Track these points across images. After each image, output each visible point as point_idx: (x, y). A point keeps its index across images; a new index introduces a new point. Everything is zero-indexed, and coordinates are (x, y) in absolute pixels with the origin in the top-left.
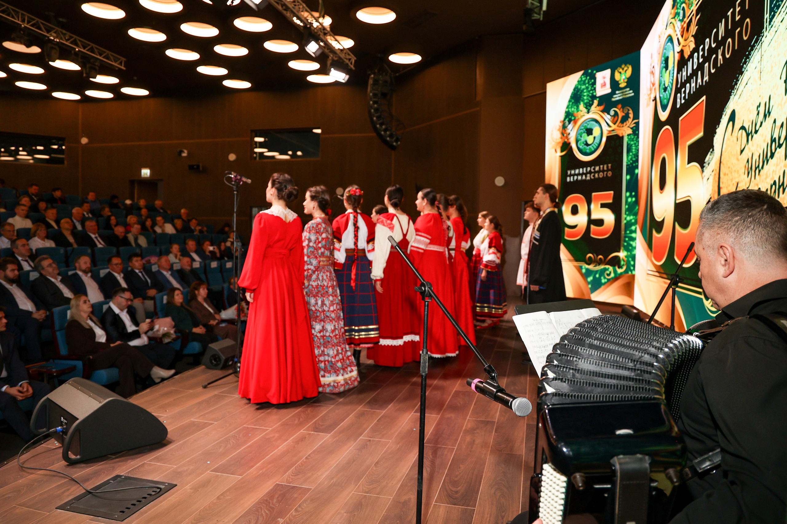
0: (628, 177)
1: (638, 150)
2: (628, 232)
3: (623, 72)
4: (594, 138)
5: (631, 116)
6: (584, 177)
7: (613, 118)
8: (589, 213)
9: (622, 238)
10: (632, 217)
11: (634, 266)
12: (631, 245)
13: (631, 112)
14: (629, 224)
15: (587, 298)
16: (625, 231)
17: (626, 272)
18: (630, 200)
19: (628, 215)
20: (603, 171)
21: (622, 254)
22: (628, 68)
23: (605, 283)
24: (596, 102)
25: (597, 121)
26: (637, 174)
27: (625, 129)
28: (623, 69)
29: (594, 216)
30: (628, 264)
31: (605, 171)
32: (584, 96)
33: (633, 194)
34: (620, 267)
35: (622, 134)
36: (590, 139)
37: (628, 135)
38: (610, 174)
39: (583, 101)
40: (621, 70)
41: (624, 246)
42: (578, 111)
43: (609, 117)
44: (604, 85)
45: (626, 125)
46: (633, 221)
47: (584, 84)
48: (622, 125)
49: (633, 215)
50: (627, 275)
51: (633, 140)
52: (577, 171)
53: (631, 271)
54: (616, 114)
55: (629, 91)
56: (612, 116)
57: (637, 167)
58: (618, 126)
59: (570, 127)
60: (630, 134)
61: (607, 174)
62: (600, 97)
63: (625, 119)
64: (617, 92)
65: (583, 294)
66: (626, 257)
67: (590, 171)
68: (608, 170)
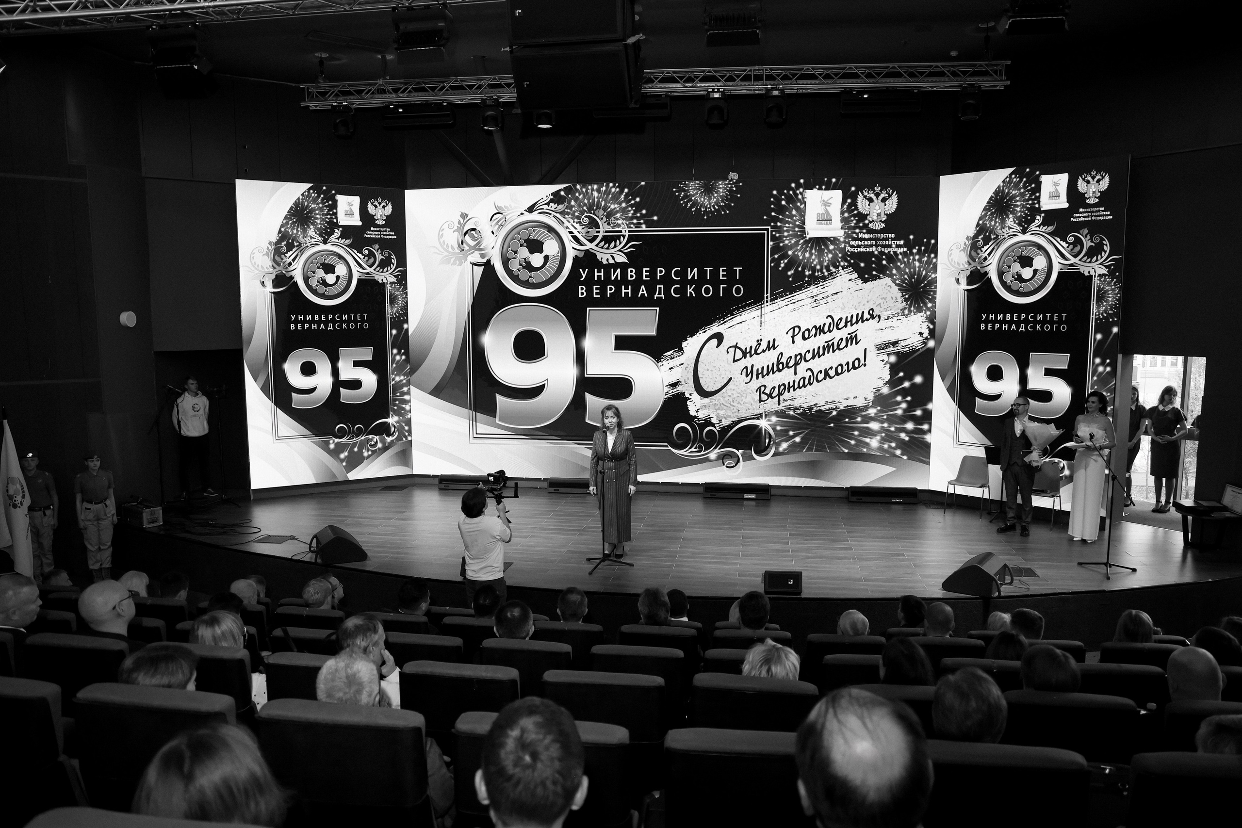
0: (394, 332)
1: (407, 303)
2: (398, 394)
3: (380, 207)
4: (338, 278)
5: (394, 261)
6: (322, 326)
7: (366, 258)
8: (335, 372)
9: (391, 402)
10: (402, 378)
11: (410, 432)
12: (404, 409)
13: (393, 257)
14: (398, 386)
15: (340, 479)
16: (394, 393)
17: (399, 439)
18: (398, 358)
19: (396, 375)
20: (355, 321)
21: (392, 420)
22: (387, 205)
23: (369, 456)
24: (337, 233)
25: (340, 257)
26: (407, 330)
27: (387, 276)
28: (380, 204)
29: (344, 376)
30: (401, 430)
31: (359, 321)
32: (317, 219)
33: (403, 351)
34: (388, 435)
35: (382, 280)
36: (330, 279)
37: (391, 283)
38: (366, 326)
39: (312, 224)
40: (377, 204)
41: (394, 411)
42: (304, 237)
43: (360, 255)
44: (350, 214)
45: (387, 271)
46: (404, 381)
47: (315, 201)
48: (381, 270)
49: (404, 375)
50: (402, 441)
51: (398, 290)
52: (309, 318)
53: (406, 438)
54: (371, 255)
55: (389, 231)
56: (365, 256)
57: (407, 321)
58: (375, 270)
59: (289, 256)
60: (394, 282)
61: (361, 326)
62: (345, 227)
63: (385, 264)
64: (372, 229)
65: (334, 476)
66: (397, 422)
67: (333, 319)
68: (363, 321)
